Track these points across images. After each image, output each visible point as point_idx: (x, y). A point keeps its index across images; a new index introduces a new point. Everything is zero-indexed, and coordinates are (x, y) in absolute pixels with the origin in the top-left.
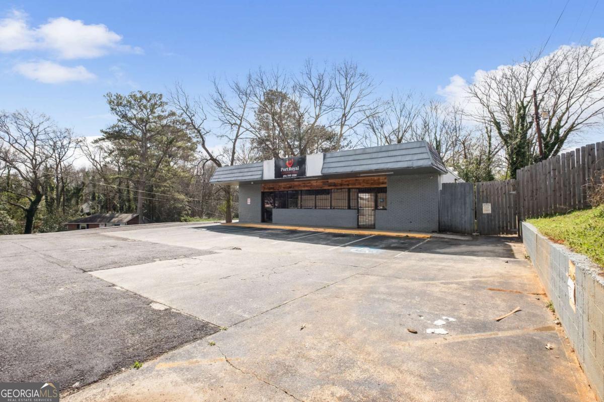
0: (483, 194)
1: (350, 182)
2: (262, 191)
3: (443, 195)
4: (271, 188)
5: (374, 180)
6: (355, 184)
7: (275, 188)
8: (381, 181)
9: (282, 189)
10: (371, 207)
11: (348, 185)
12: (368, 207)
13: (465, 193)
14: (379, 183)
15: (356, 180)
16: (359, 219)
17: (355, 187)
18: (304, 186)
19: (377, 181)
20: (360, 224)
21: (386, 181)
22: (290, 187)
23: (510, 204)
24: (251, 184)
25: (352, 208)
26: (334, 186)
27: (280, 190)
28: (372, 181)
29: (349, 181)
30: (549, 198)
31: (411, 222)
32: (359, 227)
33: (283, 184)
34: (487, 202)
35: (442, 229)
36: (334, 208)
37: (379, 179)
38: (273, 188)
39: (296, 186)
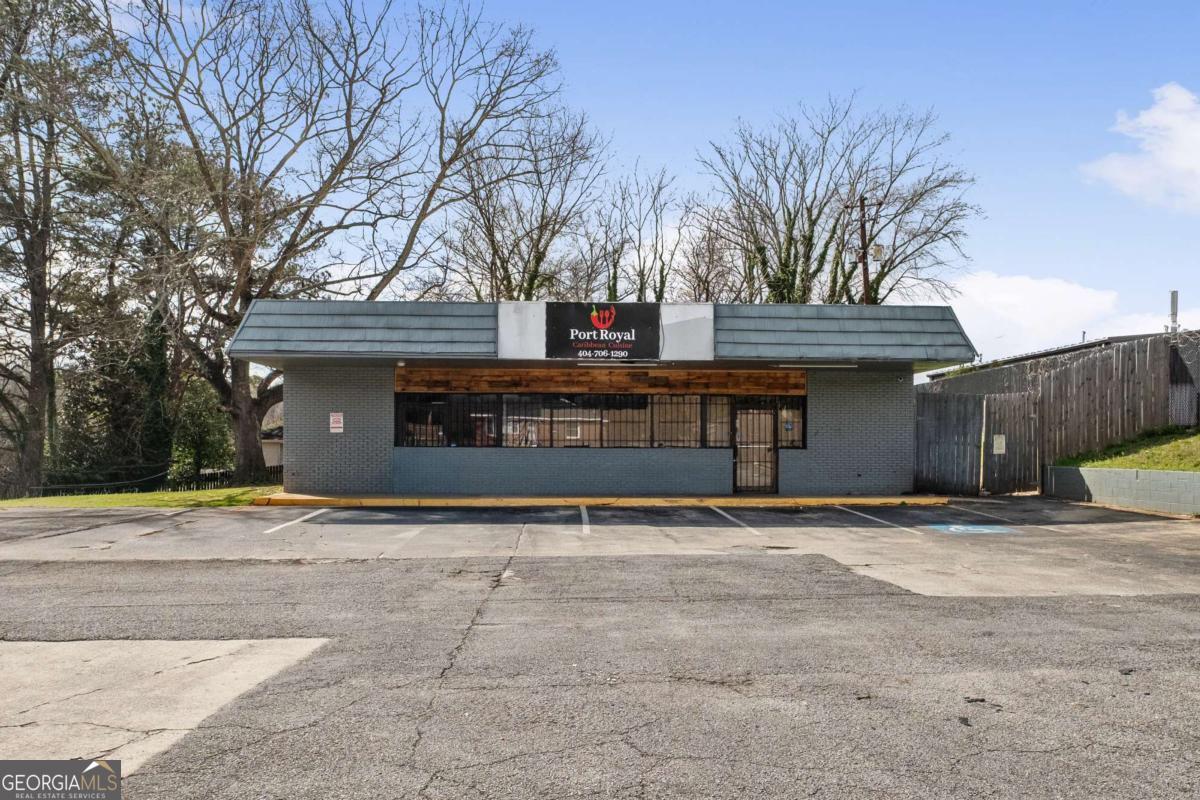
0: (995, 417)
1: (713, 380)
2: (399, 389)
3: (920, 418)
4: (437, 383)
5: (776, 379)
6: (725, 386)
7: (454, 384)
8: (792, 381)
9: (484, 387)
10: (765, 443)
11: (707, 386)
12: (759, 443)
13: (965, 415)
14: (786, 387)
15: (729, 375)
16: (738, 472)
17: (725, 391)
18: (567, 383)
19: (781, 381)
20: (739, 484)
21: (803, 381)
22: (516, 384)
23: (1030, 437)
24: (396, 366)
25: (712, 444)
26: (664, 386)
27: (476, 390)
28: (771, 381)
29: (709, 377)
30: (1081, 427)
31: (859, 475)
32: (738, 492)
33: (486, 372)
34: (1000, 433)
35: (920, 488)
36: (660, 446)
37: (787, 376)
38: (446, 384)
39: (537, 380)
